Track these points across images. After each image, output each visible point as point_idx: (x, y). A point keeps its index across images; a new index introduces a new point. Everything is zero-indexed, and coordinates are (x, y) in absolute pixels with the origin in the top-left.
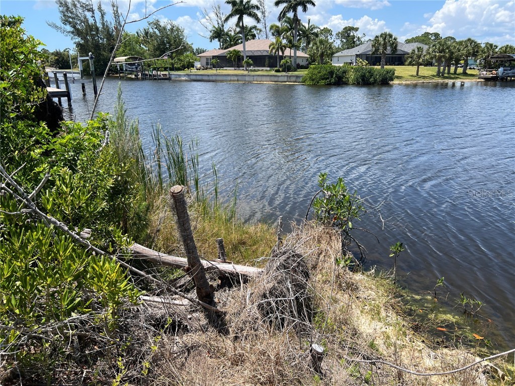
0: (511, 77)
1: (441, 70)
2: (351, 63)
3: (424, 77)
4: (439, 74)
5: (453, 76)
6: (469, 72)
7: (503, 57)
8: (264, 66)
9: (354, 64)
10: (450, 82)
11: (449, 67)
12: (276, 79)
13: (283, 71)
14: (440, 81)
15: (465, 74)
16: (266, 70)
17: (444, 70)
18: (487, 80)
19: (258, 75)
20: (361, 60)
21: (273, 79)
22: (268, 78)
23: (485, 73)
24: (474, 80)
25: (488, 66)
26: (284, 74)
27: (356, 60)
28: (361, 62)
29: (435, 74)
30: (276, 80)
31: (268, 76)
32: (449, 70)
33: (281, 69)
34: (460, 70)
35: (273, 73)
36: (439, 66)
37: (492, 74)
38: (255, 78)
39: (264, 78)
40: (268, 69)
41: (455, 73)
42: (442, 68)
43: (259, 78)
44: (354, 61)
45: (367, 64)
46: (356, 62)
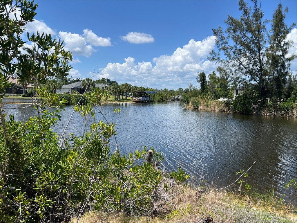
0: (146, 101)
1: (117, 98)
2: (68, 92)
3: (110, 101)
4: (116, 99)
5: (122, 100)
6: (128, 98)
7: (141, 92)
8: (12, 93)
9: (71, 93)
10: (121, 103)
11: (120, 96)
12: (24, 101)
13: (27, 96)
14: (118, 102)
15: (126, 99)
16: (14, 96)
17: (118, 97)
18: (136, 102)
19: (11, 99)
20: (75, 91)
21: (22, 101)
22: (19, 101)
23: (135, 99)
24: (131, 102)
25: (135, 96)
26: (28, 98)
27: (72, 91)
28: (75, 92)
29: (114, 99)
30: (24, 102)
31: (18, 99)
32: (120, 98)
33: (26, 95)
34: (124, 97)
35: (21, 97)
36: (116, 96)
37: (138, 99)
38: (9, 100)
39: (15, 101)
40: (16, 95)
41: (122, 99)
42: (117, 96)
43: (12, 101)
44: (70, 91)
45: (78, 94)
46: (72, 92)
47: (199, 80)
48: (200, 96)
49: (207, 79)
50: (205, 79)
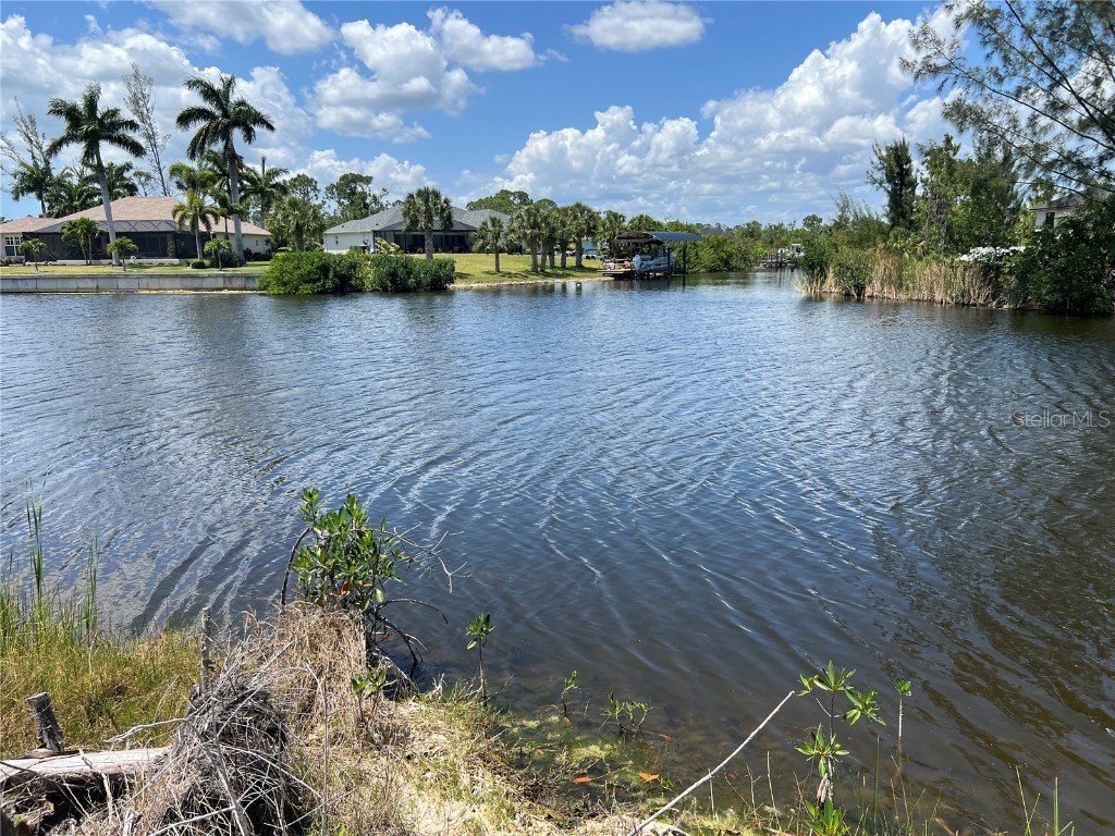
0: (655, 271)
1: (539, 262)
2: (364, 248)
3: (509, 275)
4: (537, 270)
5: (560, 272)
6: (586, 263)
7: (637, 238)
8: (165, 255)
9: (372, 250)
10: (558, 283)
11: (552, 255)
12: (197, 283)
13: (212, 266)
14: (541, 281)
15: (579, 267)
16: (172, 265)
17: (544, 260)
18: (618, 277)
19: (151, 276)
20: (384, 242)
21: (188, 283)
22: (177, 283)
23: (612, 264)
24: (598, 279)
25: (616, 253)
26: (215, 271)
27: (375, 241)
28: (384, 246)
29: (530, 268)
30: (196, 286)
31: (176, 276)
32: (552, 262)
33: (207, 262)
34: (571, 261)
35: (189, 270)
36: (534, 253)
37: (624, 266)
38: (144, 282)
39: (167, 283)
40: (176, 261)
41: (564, 266)
42: (539, 257)
43: (154, 283)
44: (370, 243)
45: (397, 251)
46: (375, 247)
47: (879, 175)
48: (881, 245)
49: (919, 169)
50: (908, 172)
